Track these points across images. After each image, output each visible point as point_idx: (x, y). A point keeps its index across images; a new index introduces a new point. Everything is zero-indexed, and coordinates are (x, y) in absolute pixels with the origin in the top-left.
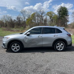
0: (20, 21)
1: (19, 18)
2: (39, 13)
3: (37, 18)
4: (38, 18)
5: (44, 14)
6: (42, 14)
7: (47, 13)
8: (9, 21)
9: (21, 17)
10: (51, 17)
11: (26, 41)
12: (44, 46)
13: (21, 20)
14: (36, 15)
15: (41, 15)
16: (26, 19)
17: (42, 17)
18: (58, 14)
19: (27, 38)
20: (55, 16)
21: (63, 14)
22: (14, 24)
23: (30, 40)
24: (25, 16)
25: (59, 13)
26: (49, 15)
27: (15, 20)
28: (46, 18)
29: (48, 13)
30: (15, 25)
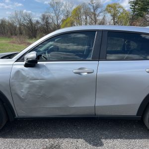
0: (49, 23)
1: (47, 18)
2: (89, 6)
3: (84, 17)
4: (86, 19)
5: (99, 10)
6: (96, 8)
7: (107, 7)
8: (25, 24)
9: (50, 16)
10: (114, 16)
11: (23, 90)
12: (100, 113)
13: (50, 21)
14: (82, 11)
15: (92, 10)
16: (62, 21)
17: (95, 15)
18: (131, 8)
19: (24, 79)
20: (124, 14)
21: (142, 8)
22: (37, 30)
23: (41, 87)
24: (60, 13)
25: (132, 6)
26: (110, 12)
27: (38, 22)
28: (104, 19)
29: (109, 6)
30: (38, 32)
